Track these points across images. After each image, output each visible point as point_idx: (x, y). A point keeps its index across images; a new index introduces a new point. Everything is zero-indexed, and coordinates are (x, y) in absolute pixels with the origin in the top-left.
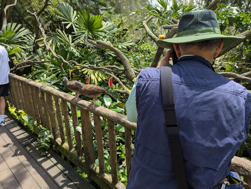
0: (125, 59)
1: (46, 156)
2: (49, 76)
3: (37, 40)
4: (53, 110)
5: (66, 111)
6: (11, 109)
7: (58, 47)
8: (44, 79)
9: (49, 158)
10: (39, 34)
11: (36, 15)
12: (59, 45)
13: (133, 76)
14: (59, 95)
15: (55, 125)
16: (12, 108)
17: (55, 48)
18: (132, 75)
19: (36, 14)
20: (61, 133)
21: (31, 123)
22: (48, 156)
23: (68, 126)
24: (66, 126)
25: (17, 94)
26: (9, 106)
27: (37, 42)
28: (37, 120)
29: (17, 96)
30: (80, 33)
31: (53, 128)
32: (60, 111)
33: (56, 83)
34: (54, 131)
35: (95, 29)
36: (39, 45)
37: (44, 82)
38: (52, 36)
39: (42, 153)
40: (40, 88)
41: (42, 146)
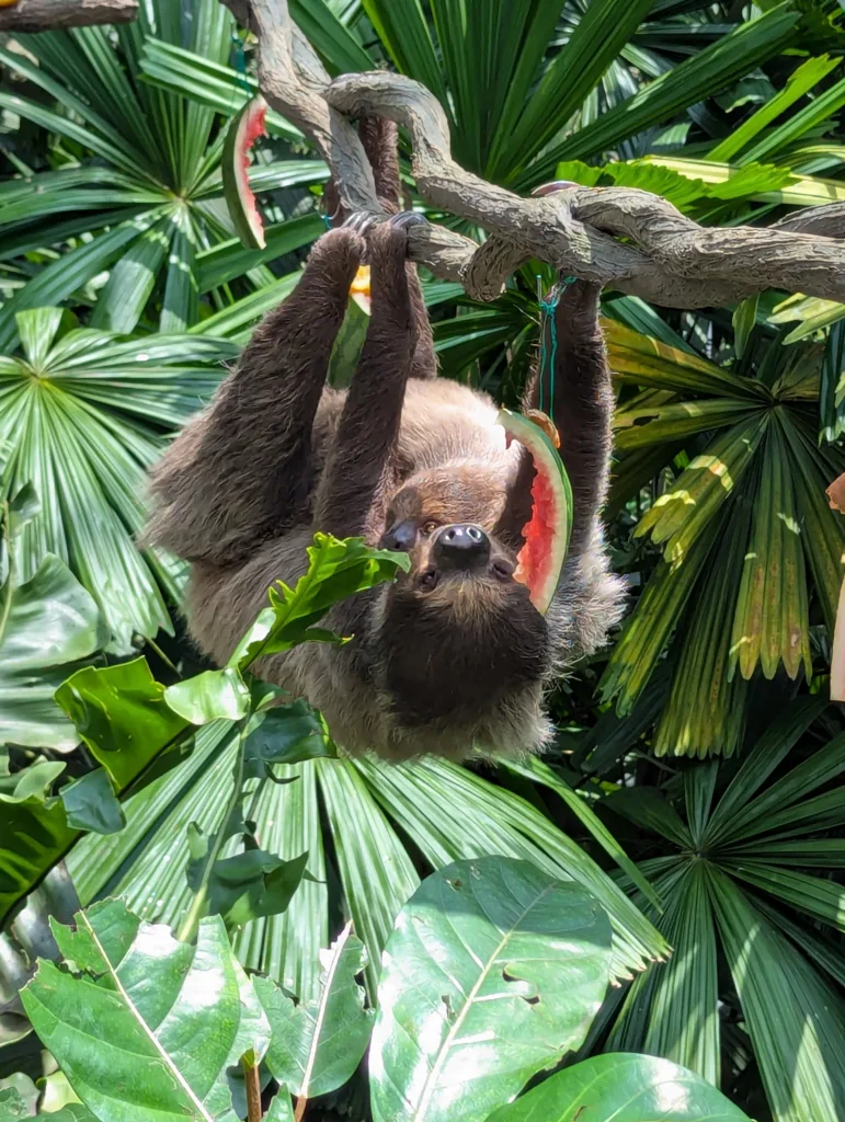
37: (69, 401)
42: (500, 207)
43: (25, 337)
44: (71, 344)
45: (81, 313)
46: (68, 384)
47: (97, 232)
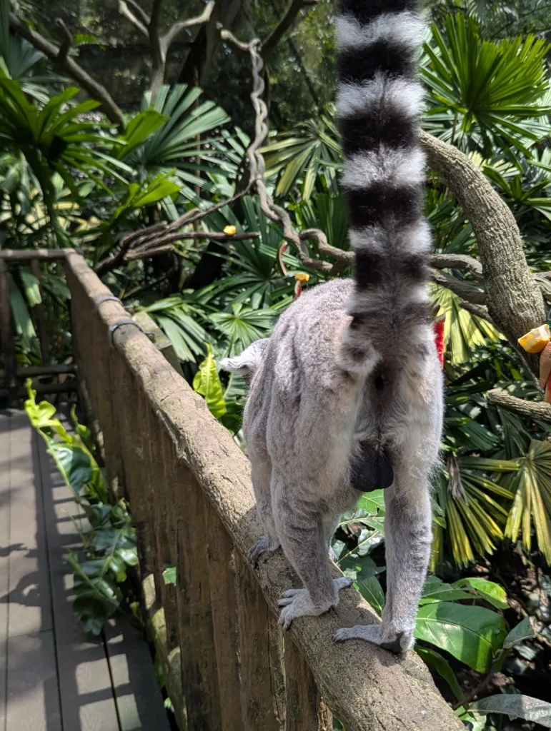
0: (488, 211)
1: (103, 637)
6: (37, 407)
7: (328, 183)
8: (246, 311)
9: (107, 653)
12: (333, 175)
13: (529, 313)
16: (42, 408)
18: (520, 306)
19: (257, 45)
22: (113, 641)
26: (32, 395)
30: (436, 126)
35: (497, 101)
37: (244, 324)
38: (312, 136)
39: (90, 622)
40: (113, 332)
41: (88, 593)
42: (340, 254)
43: (234, 310)
44: (244, 311)
45: (245, 306)
46: (244, 320)
47: (246, 288)
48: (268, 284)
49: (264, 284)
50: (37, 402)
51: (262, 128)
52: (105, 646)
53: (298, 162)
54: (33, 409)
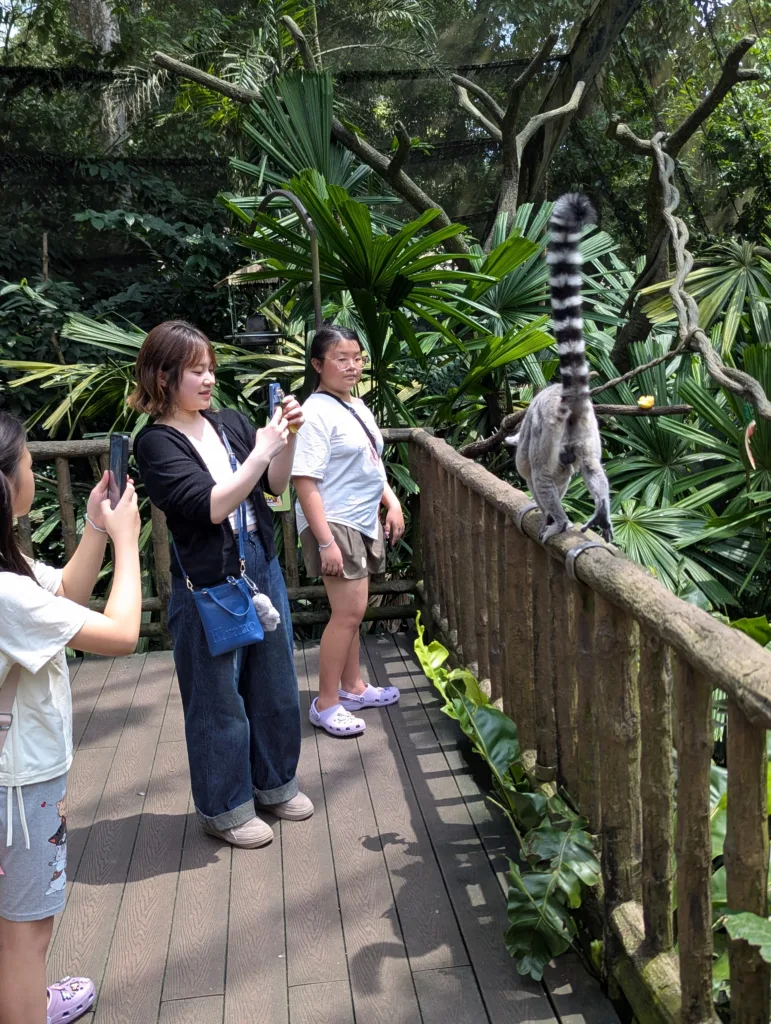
1: (545, 985)
2: (676, 499)
3: (645, 291)
4: (628, 713)
5: (693, 745)
6: (426, 648)
7: (758, 328)
8: (641, 510)
9: (556, 1009)
10: (659, 257)
11: (663, 150)
14: (666, 621)
15: (621, 811)
16: (432, 649)
17: (739, 336)
19: (662, 140)
20: (649, 878)
21: (499, 758)
22: (559, 991)
23: (697, 852)
24: (684, 848)
25: (477, 576)
26: (421, 634)
27: (644, 300)
28: (539, 749)
29: (476, 585)
31: (609, 824)
32: (664, 732)
33: (700, 543)
34: (611, 850)
36: (648, 316)
37: (640, 528)
38: (733, 263)
39: (526, 961)
40: (576, 558)
41: (529, 919)
46: (640, 524)
48: (667, 470)
49: (663, 471)
50: (426, 642)
51: (685, 257)
52: (549, 998)
53: (713, 301)
54: (422, 651)
